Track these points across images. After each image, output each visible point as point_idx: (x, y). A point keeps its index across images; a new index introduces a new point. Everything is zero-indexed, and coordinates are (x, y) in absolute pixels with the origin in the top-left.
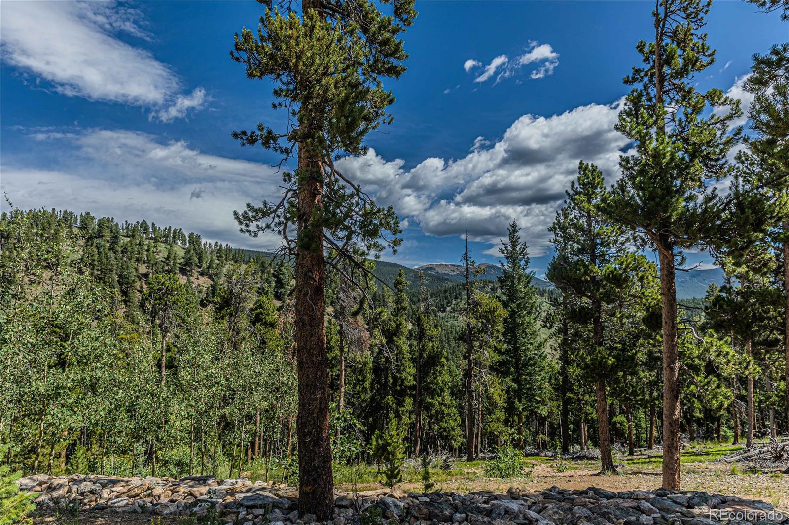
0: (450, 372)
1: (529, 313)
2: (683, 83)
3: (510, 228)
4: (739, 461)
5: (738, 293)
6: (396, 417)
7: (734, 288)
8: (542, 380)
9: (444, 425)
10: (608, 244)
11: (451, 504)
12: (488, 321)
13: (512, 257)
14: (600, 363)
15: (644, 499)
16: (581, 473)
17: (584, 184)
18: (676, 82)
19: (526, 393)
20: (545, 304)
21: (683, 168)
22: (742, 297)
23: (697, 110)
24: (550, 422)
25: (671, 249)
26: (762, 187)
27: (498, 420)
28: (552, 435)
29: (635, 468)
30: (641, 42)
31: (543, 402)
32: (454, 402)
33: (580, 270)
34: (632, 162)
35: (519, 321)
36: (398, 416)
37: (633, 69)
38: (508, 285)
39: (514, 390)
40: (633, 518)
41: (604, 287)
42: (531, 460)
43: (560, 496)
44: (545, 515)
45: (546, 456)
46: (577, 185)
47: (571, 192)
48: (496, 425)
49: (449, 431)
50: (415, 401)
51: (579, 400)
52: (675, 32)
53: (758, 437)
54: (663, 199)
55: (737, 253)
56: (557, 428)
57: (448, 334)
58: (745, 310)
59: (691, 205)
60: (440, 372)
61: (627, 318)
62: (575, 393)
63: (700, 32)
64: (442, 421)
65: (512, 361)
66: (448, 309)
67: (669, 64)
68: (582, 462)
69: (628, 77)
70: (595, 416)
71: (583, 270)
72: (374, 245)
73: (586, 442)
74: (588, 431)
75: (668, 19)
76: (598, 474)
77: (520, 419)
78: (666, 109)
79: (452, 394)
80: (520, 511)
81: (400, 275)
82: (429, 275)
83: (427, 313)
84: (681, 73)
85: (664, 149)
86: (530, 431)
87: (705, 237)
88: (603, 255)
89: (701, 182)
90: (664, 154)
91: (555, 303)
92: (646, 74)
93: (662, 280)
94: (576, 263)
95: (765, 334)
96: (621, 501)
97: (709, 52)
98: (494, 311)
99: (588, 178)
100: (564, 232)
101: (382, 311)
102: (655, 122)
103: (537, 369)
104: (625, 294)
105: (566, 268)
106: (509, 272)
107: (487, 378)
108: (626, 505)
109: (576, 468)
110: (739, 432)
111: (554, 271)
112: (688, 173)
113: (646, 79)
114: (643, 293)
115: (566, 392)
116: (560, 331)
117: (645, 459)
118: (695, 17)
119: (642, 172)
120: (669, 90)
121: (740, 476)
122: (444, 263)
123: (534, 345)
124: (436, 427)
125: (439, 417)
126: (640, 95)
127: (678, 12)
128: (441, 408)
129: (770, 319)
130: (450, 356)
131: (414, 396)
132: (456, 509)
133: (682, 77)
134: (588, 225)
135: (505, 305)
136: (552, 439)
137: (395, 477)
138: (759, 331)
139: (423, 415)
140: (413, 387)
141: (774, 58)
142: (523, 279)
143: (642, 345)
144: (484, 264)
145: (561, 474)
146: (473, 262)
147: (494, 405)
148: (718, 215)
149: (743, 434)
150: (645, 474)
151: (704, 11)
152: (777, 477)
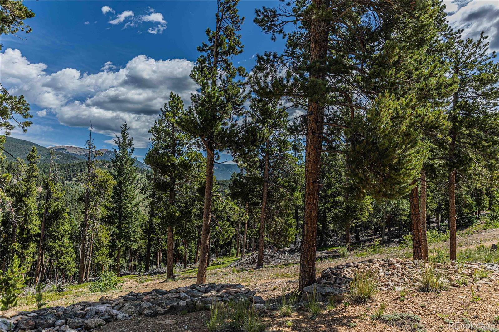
0: (71, 223)
1: (131, 184)
2: (227, 59)
3: (122, 127)
4: (237, 265)
5: (244, 178)
6: (18, 258)
7: (243, 175)
8: (136, 226)
9: (62, 261)
10: (183, 145)
11: (55, 315)
12: (102, 187)
13: (122, 146)
14: (171, 215)
15: (183, 292)
16: (155, 282)
17: (172, 106)
18: (224, 57)
19: (125, 235)
20: (144, 179)
21: (223, 106)
22: (246, 180)
23: (233, 76)
24: (139, 253)
25: (213, 151)
26: (257, 123)
27: (103, 254)
28: (140, 261)
29: (185, 275)
30: (208, 29)
31: (136, 241)
32: (71, 244)
33: (164, 158)
34: (197, 98)
35: (123, 188)
36: (22, 257)
37: (203, 43)
38: (118, 165)
39: (116, 234)
40: (175, 304)
41: (178, 170)
42: (124, 278)
43: (135, 297)
44: (123, 311)
45: (134, 274)
46: (168, 106)
47: (164, 110)
48: (101, 257)
49: (66, 265)
50: (38, 245)
51: (158, 238)
52: (226, 29)
53: (247, 253)
54: (211, 122)
55: (244, 155)
56: (144, 257)
57: (72, 196)
58: (247, 187)
59: (225, 127)
60: (62, 223)
61: (189, 189)
62: (156, 234)
63: (238, 33)
64: (60, 258)
65: (116, 215)
66: (74, 179)
67: (221, 46)
68: (156, 276)
69: (200, 47)
70: (166, 247)
71: (166, 159)
72: (5, 124)
73: (160, 264)
74: (162, 257)
75: (223, 20)
76: (164, 282)
77: (119, 252)
78: (218, 71)
79: (71, 238)
80: (106, 311)
81: (33, 151)
82: (61, 154)
83: (55, 180)
84: (227, 53)
85: (214, 93)
86: (126, 259)
87: (230, 146)
88: (179, 151)
89: (231, 116)
90: (214, 97)
91: (149, 178)
92: (209, 49)
93: (208, 168)
94: (163, 154)
95: (254, 199)
96: (171, 294)
97: (241, 46)
98: (107, 181)
99: (175, 103)
100: (158, 134)
101: (7, 176)
102: (211, 78)
103: (133, 220)
104: (189, 175)
105: (156, 157)
106: (120, 156)
107: (98, 226)
108: (173, 296)
109: (152, 280)
110: (239, 251)
111: (149, 158)
112: (225, 109)
113: (209, 52)
114: (199, 175)
115: (150, 234)
116: (150, 196)
117: (192, 270)
118: (236, 24)
119: (201, 105)
120: (220, 61)
121: (236, 273)
122: (74, 146)
123: (133, 204)
124: (56, 263)
125: (59, 255)
126: (205, 59)
127: (228, 18)
128: (60, 249)
129: (257, 191)
130: (72, 212)
131: (38, 242)
132: (58, 317)
133: (227, 55)
134: (172, 132)
135: (115, 178)
136: (140, 264)
137: (11, 302)
138: (252, 197)
139: (46, 255)
140: (38, 235)
141: (266, 58)
142: (129, 161)
143: (197, 205)
144: (104, 150)
145: (142, 285)
146: (95, 147)
147: (101, 244)
148: (237, 134)
149: (241, 252)
150: (190, 278)
151: (240, 22)
152: (251, 271)
